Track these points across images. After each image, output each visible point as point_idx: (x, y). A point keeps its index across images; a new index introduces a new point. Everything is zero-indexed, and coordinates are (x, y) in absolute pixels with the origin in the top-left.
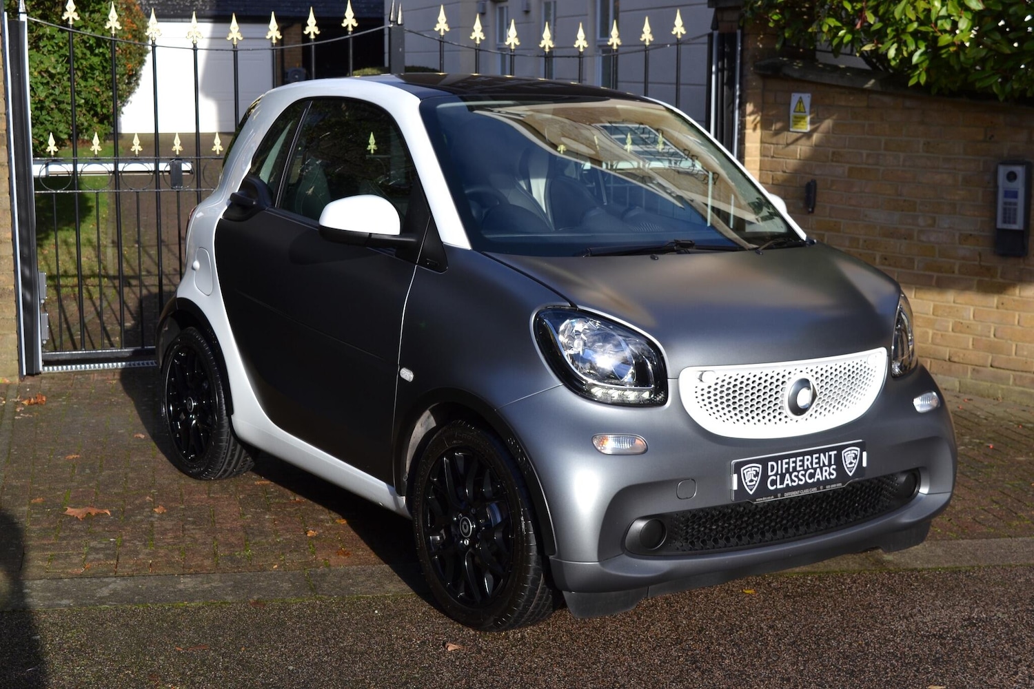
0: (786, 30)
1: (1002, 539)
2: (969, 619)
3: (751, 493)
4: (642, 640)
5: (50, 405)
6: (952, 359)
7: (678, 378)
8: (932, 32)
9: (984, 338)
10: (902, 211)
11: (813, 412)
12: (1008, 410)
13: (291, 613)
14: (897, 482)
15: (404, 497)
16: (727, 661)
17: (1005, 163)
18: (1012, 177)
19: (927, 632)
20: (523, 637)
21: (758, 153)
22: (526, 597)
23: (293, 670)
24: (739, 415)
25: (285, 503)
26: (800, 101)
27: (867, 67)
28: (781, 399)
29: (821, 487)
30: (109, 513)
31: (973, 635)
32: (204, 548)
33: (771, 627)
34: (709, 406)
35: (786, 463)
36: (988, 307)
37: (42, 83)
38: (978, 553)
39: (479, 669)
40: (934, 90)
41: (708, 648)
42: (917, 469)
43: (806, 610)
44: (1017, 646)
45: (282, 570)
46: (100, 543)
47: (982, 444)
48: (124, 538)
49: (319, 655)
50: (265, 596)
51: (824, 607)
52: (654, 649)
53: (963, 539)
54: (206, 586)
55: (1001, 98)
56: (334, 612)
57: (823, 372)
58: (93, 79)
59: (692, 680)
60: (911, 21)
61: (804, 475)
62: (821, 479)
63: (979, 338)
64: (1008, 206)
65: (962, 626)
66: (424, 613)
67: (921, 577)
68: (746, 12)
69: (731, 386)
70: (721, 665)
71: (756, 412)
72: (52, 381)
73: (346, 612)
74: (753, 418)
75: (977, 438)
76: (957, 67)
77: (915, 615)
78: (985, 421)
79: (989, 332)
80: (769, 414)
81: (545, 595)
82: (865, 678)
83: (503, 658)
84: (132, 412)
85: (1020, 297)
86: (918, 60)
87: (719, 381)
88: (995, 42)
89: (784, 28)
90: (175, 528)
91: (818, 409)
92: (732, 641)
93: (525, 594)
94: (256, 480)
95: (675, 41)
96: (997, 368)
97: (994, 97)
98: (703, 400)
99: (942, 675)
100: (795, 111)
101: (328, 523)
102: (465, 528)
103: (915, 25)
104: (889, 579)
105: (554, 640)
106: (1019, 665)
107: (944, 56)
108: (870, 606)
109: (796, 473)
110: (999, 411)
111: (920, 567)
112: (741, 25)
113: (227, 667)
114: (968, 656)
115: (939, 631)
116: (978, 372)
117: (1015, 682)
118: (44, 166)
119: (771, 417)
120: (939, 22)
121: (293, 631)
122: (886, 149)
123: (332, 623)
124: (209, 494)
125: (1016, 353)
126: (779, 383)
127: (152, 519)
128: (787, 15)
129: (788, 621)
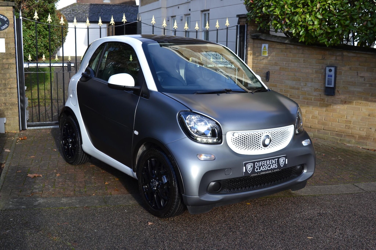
0: (261, 24)
1: (329, 186)
2: (320, 213)
3: (250, 173)
4: (213, 221)
5: (28, 140)
6: (311, 127)
7: (226, 135)
8: (306, 25)
9: (321, 121)
10: (296, 81)
11: (270, 146)
12: (328, 143)
13: (97, 211)
14: (297, 168)
15: (135, 173)
16: (241, 228)
17: (328, 66)
18: (330, 71)
19: (306, 218)
20: (174, 220)
21: (251, 62)
22: (174, 207)
23: (96, 232)
24: (246, 147)
25: (99, 173)
26: (265, 47)
27: (286, 36)
28: (260, 142)
29: (272, 171)
30: (42, 176)
31: (321, 219)
32: (71, 188)
33: (255, 216)
34: (236, 144)
35: (261, 163)
36: (322, 111)
37: (30, 39)
38: (321, 190)
39: (159, 231)
40: (307, 44)
41: (235, 224)
42: (303, 164)
43: (267, 210)
44: (335, 223)
45: (96, 195)
46: (37, 186)
47: (321, 154)
48: (45, 184)
49: (106, 226)
50: (89, 205)
51: (273, 209)
52: (217, 224)
53: (316, 185)
54: (70, 201)
55: (328, 46)
56: (112, 211)
57: (274, 133)
58: (46, 38)
59: (229, 235)
60: (300, 22)
61: (267, 167)
62: (272, 168)
63: (320, 120)
64: (329, 80)
65: (318, 216)
66: (141, 211)
67: (304, 199)
68: (248, 19)
69: (243, 137)
70: (239, 230)
71: (252, 146)
72: (30, 132)
73: (116, 211)
74: (250, 148)
75: (319, 152)
76: (314, 36)
77: (302, 212)
78: (321, 147)
79: (323, 119)
80: (256, 147)
81: (181, 207)
82: (286, 234)
83: (167, 227)
84: (53, 142)
85: (332, 108)
86: (302, 34)
87: (239, 136)
88: (326, 29)
89: (260, 24)
90: (62, 181)
91: (272, 145)
92: (243, 221)
93: (174, 206)
94: (90, 165)
95: (226, 27)
96: (325, 130)
97: (325, 45)
98: (234, 142)
99: (312, 233)
100: (263, 50)
101: (112, 180)
102: (155, 184)
103: (301, 23)
104: (293, 199)
105: (184, 221)
106: (336, 229)
107: (310, 33)
108: (287, 209)
109: (264, 166)
110: (326, 144)
111: (303, 195)
112: (247, 23)
113: (74, 230)
114: (320, 226)
115: (310, 218)
116: (319, 131)
117: (335, 235)
118: (28, 64)
119: (256, 148)
120: (309, 22)
121: (97, 217)
122: (291, 62)
123: (111, 215)
124: (75, 169)
125: (331, 126)
126: (259, 136)
127: (56, 178)
128: (261, 20)
129: (261, 214)
